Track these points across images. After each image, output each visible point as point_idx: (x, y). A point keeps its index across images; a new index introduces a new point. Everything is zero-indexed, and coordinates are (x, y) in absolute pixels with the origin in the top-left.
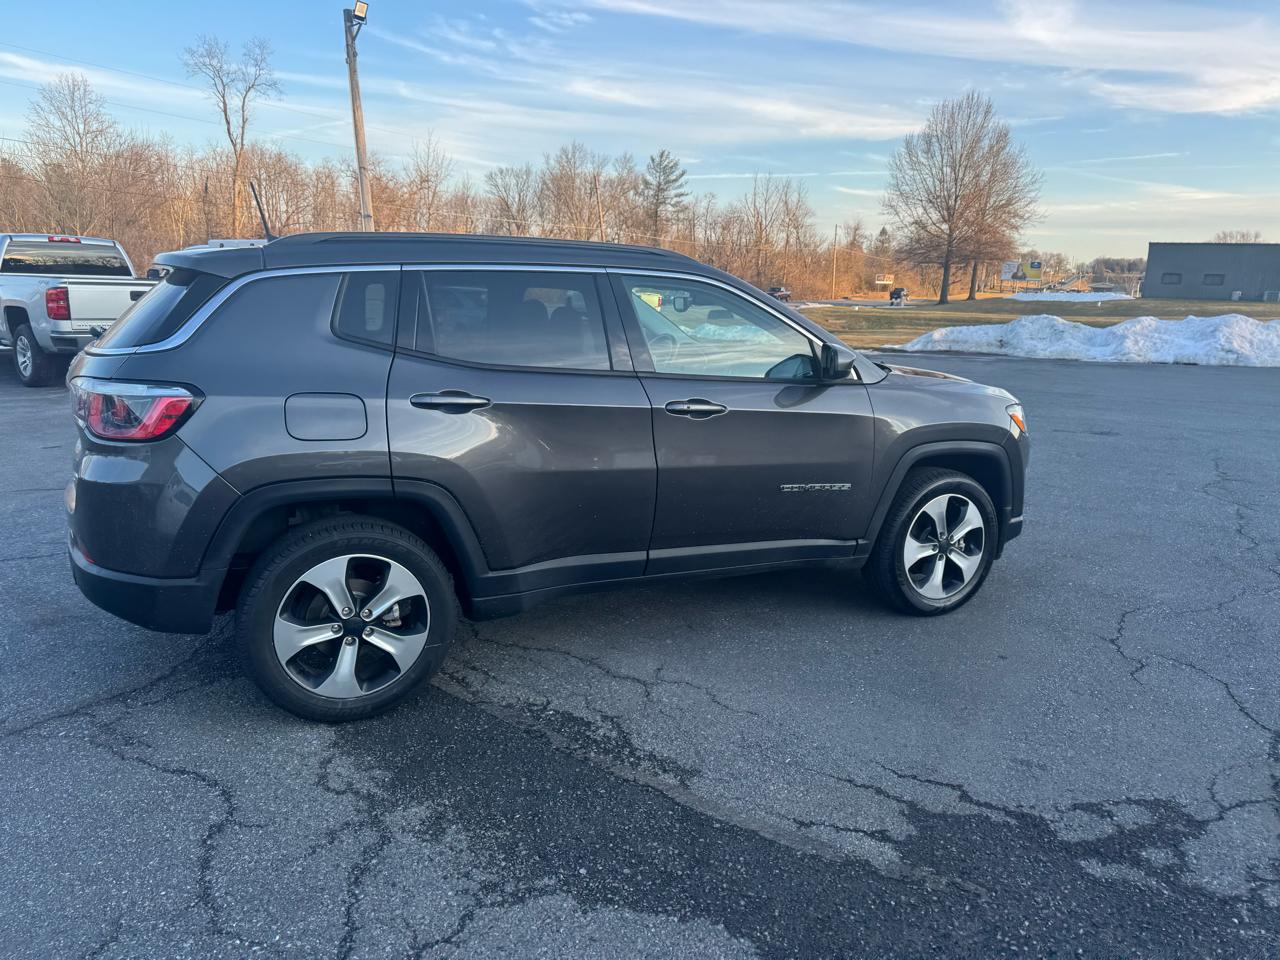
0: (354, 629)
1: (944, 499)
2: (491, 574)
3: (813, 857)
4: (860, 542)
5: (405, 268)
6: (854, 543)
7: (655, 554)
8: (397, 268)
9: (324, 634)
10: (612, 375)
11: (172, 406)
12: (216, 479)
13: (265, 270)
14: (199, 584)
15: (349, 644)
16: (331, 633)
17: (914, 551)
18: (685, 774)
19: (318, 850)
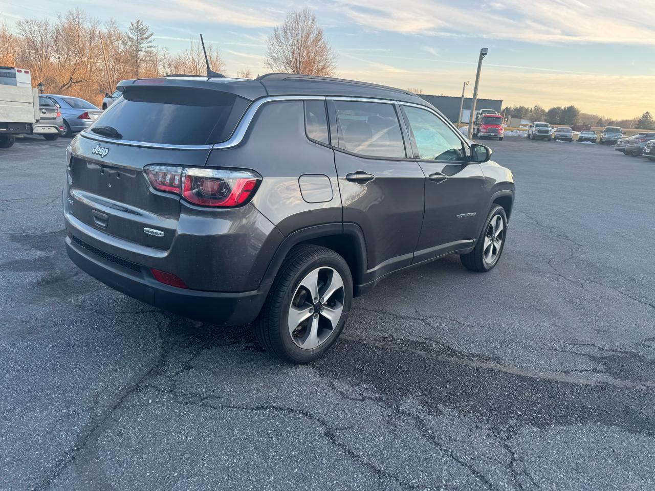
0: (317, 310)
1: (496, 217)
2: (369, 271)
3: (588, 385)
4: (474, 240)
5: (328, 98)
6: (472, 241)
7: (417, 253)
8: (323, 98)
9: (306, 314)
10: (407, 159)
11: (248, 184)
12: (274, 229)
13: (268, 96)
14: (259, 293)
15: (315, 318)
16: (309, 313)
17: (487, 242)
18: (497, 359)
19: (396, 433)
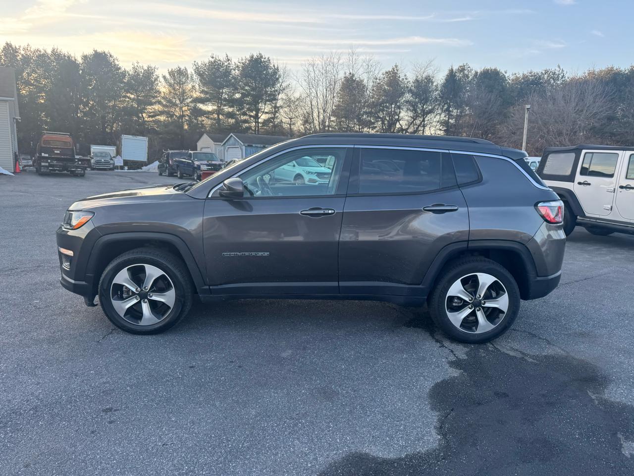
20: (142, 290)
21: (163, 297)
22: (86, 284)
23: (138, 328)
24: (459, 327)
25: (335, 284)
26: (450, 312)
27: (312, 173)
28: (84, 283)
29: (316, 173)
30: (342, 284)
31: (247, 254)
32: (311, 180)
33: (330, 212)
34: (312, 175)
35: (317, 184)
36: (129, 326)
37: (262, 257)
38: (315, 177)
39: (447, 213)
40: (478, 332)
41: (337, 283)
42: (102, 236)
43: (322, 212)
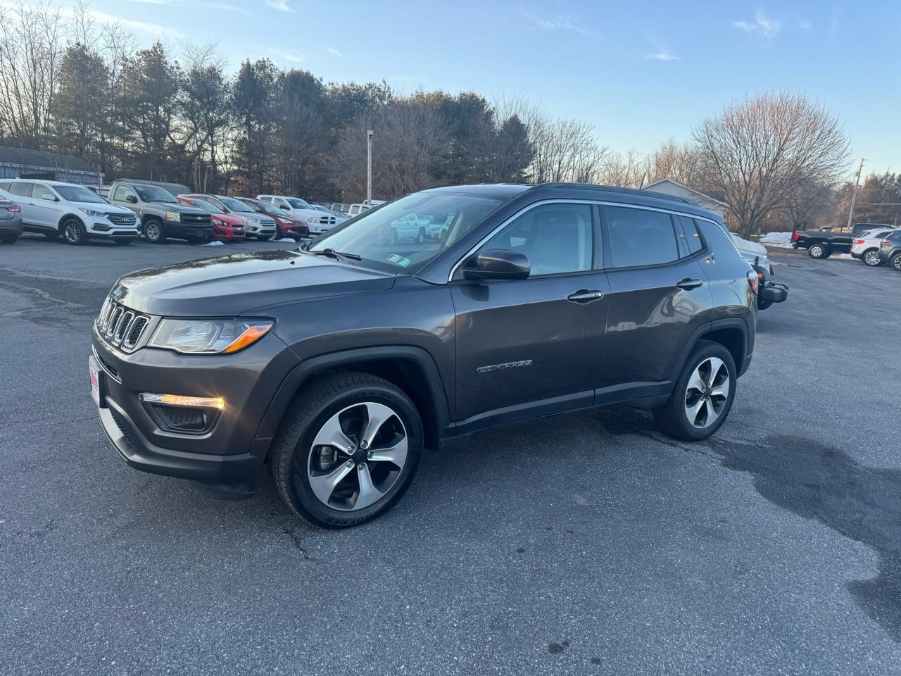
20: (359, 448)
21: (389, 453)
22: (252, 457)
23: (352, 516)
24: (693, 424)
25: (590, 393)
26: (689, 407)
27: (99, 214)
28: (247, 456)
29: (106, 213)
30: (599, 391)
31: (507, 365)
32: (97, 227)
33: (600, 294)
34: (99, 217)
35: (110, 232)
36: (337, 516)
37: (524, 367)
38: (104, 221)
39: (695, 289)
40: (706, 426)
41: (593, 391)
42: (301, 362)
43: (593, 295)
